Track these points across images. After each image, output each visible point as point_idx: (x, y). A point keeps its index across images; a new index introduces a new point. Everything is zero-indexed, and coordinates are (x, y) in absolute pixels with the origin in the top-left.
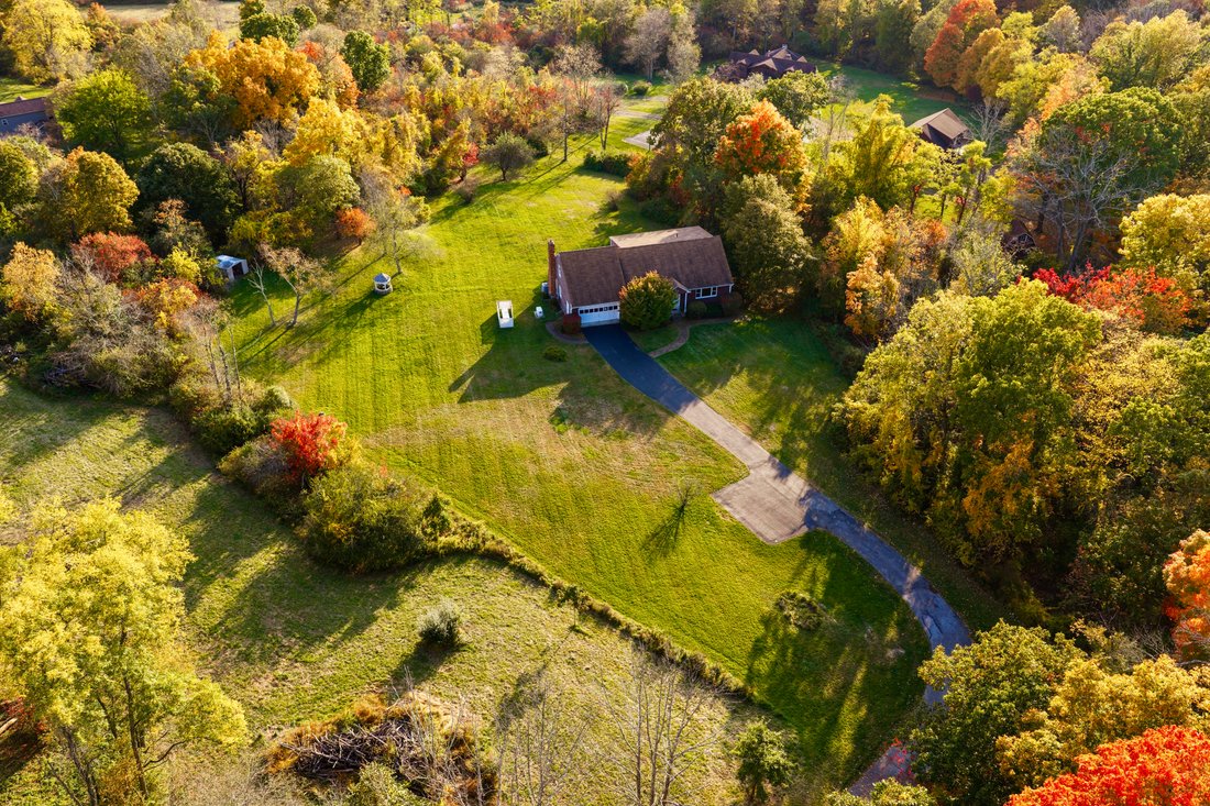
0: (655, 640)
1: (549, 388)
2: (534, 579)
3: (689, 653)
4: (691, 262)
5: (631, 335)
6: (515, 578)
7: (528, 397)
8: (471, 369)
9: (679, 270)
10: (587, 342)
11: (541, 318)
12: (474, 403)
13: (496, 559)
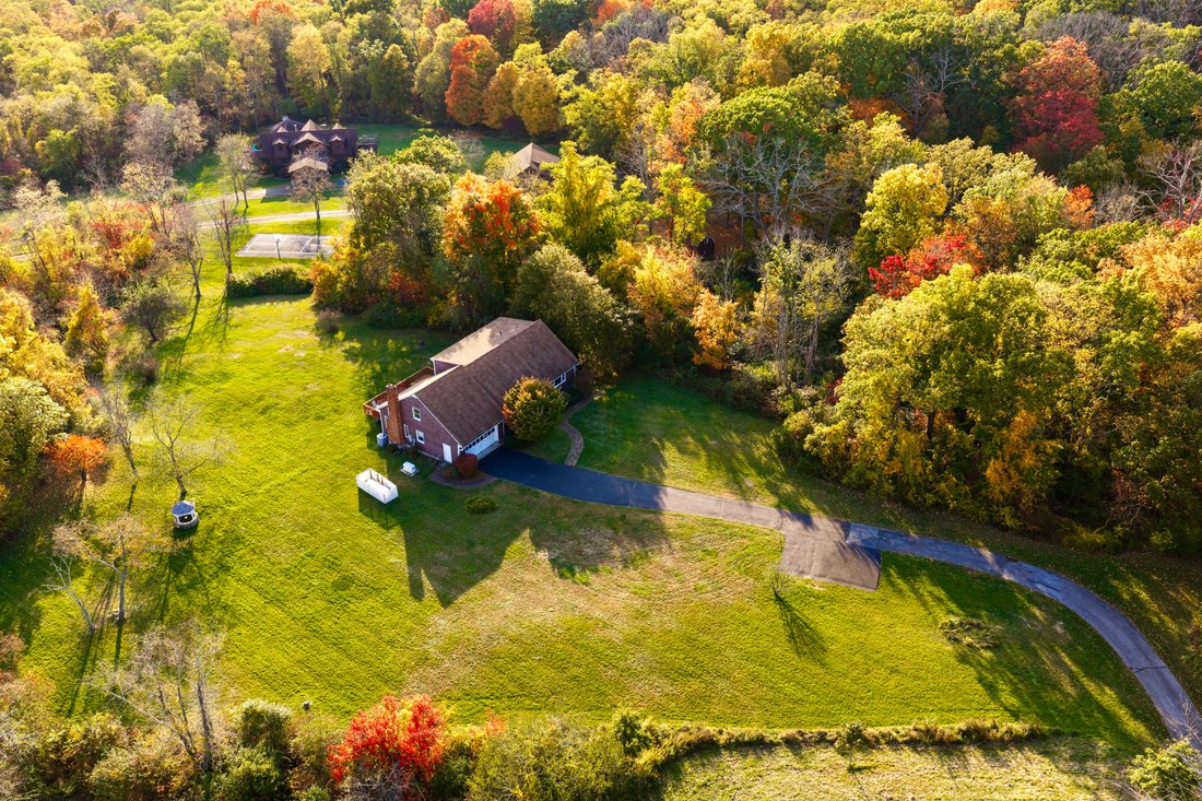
0: (928, 732)
1: (517, 544)
2: (759, 745)
3: (963, 725)
4: (534, 356)
5: (527, 452)
6: (745, 756)
7: (505, 564)
8: (410, 563)
9: (528, 368)
10: (495, 479)
11: (416, 474)
12: (461, 598)
13: (704, 749)
